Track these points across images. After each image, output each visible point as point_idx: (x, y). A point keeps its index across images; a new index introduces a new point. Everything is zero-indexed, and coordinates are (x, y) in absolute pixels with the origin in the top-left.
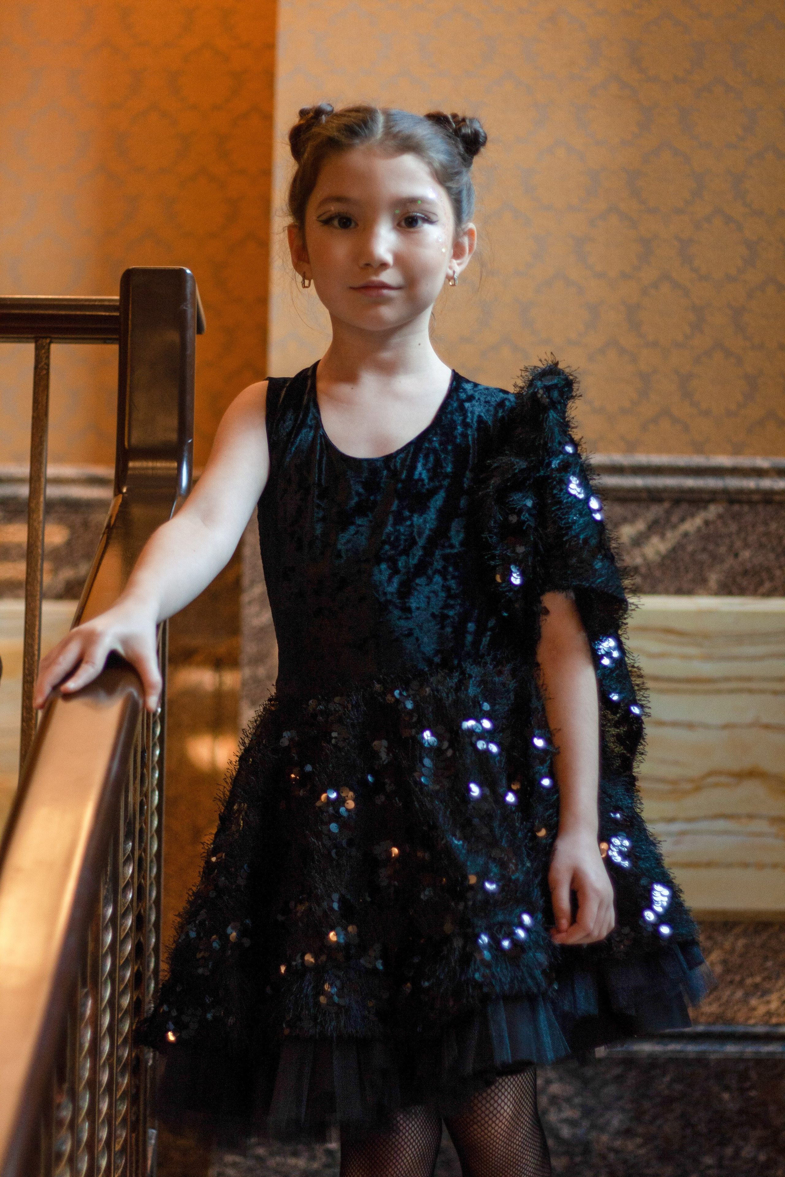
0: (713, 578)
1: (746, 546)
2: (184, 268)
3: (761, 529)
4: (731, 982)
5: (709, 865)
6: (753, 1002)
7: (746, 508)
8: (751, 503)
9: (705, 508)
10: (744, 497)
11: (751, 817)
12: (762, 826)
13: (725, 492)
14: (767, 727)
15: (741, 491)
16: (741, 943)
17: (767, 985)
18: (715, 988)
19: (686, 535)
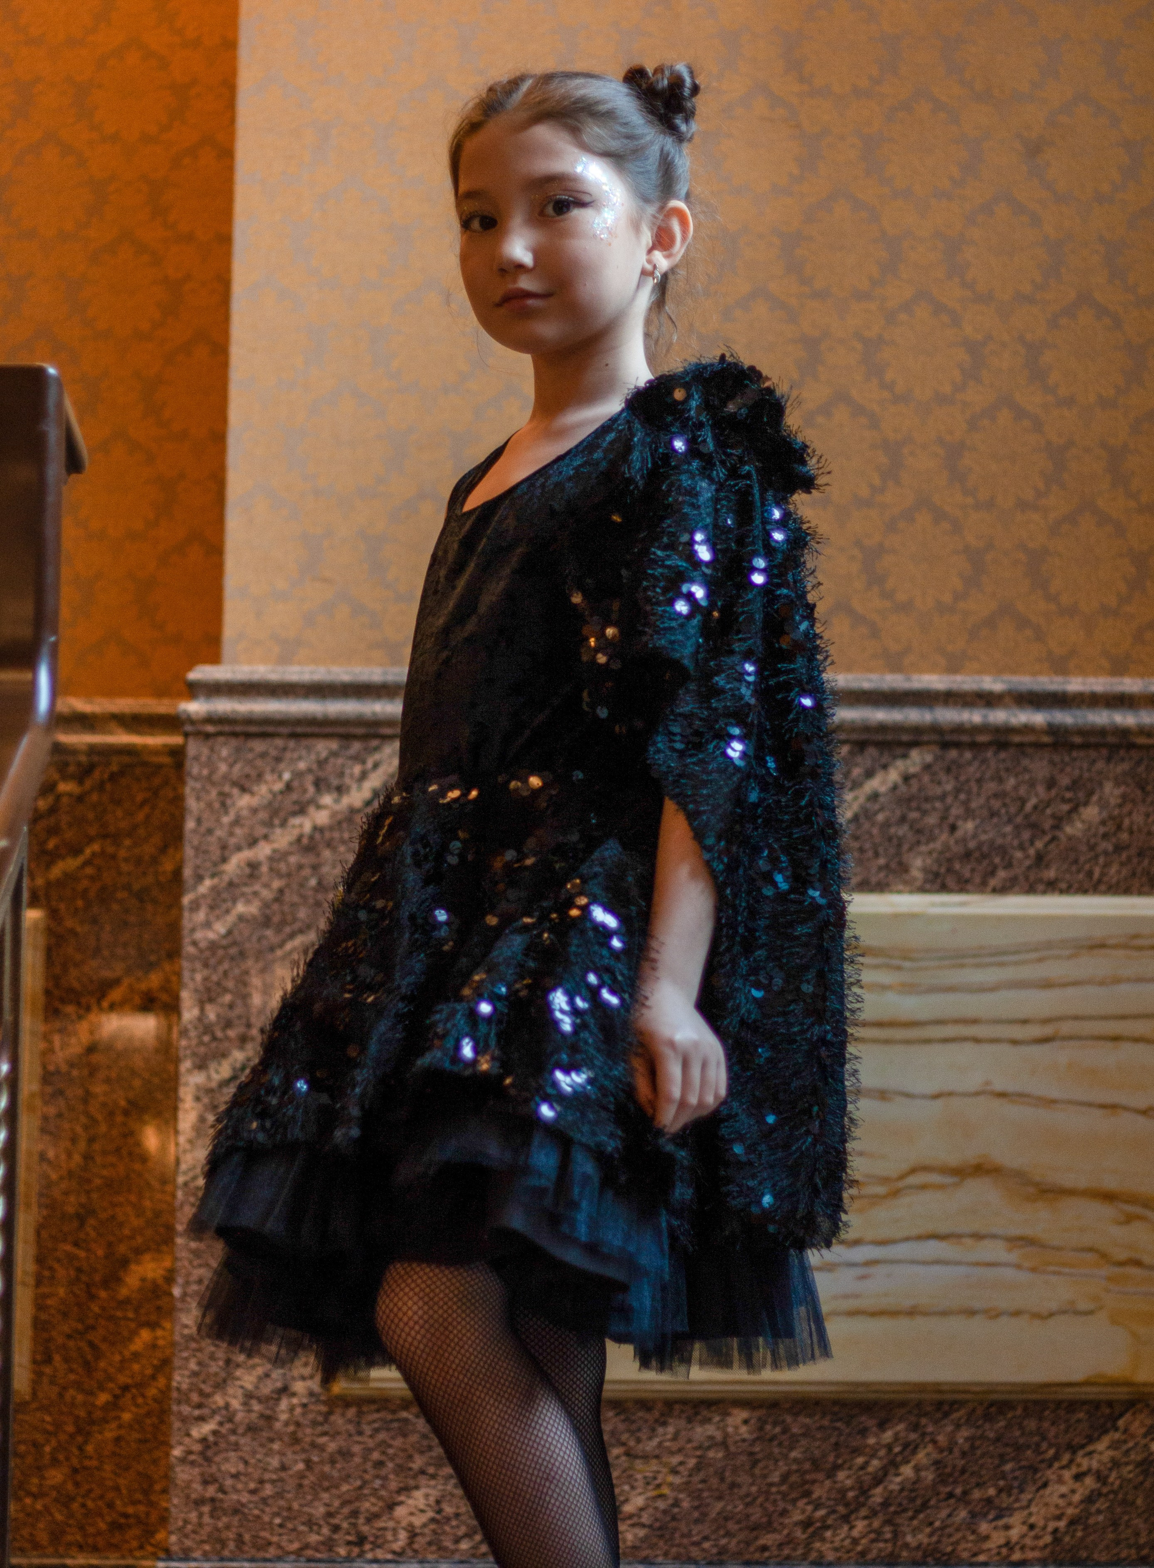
0: (917, 864)
1: (969, 813)
2: (44, 365)
3: (991, 787)
4: (950, 1495)
5: (912, 1313)
6: (984, 1527)
7: (968, 755)
8: (974, 746)
9: (905, 756)
10: (965, 738)
11: (978, 1237)
12: (996, 1251)
13: (935, 729)
14: (1002, 1095)
15: (959, 729)
16: (965, 1433)
17: (1005, 1500)
18: (925, 1506)
19: (874, 796)
